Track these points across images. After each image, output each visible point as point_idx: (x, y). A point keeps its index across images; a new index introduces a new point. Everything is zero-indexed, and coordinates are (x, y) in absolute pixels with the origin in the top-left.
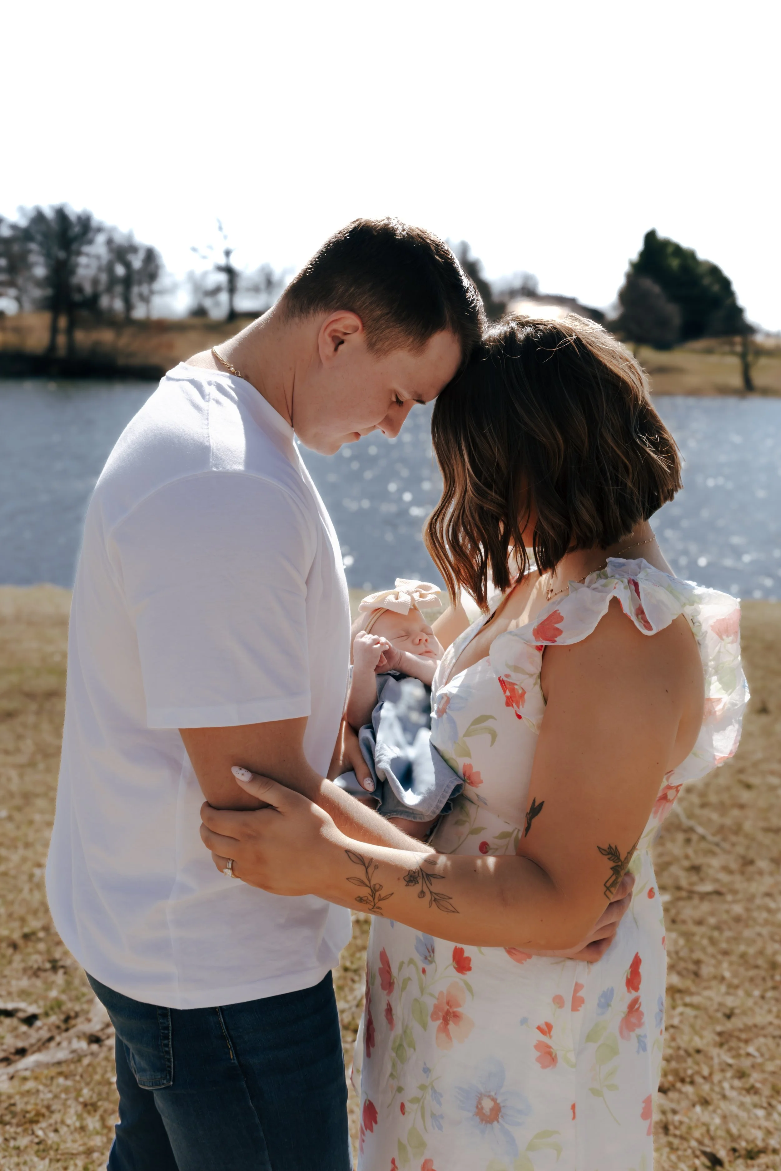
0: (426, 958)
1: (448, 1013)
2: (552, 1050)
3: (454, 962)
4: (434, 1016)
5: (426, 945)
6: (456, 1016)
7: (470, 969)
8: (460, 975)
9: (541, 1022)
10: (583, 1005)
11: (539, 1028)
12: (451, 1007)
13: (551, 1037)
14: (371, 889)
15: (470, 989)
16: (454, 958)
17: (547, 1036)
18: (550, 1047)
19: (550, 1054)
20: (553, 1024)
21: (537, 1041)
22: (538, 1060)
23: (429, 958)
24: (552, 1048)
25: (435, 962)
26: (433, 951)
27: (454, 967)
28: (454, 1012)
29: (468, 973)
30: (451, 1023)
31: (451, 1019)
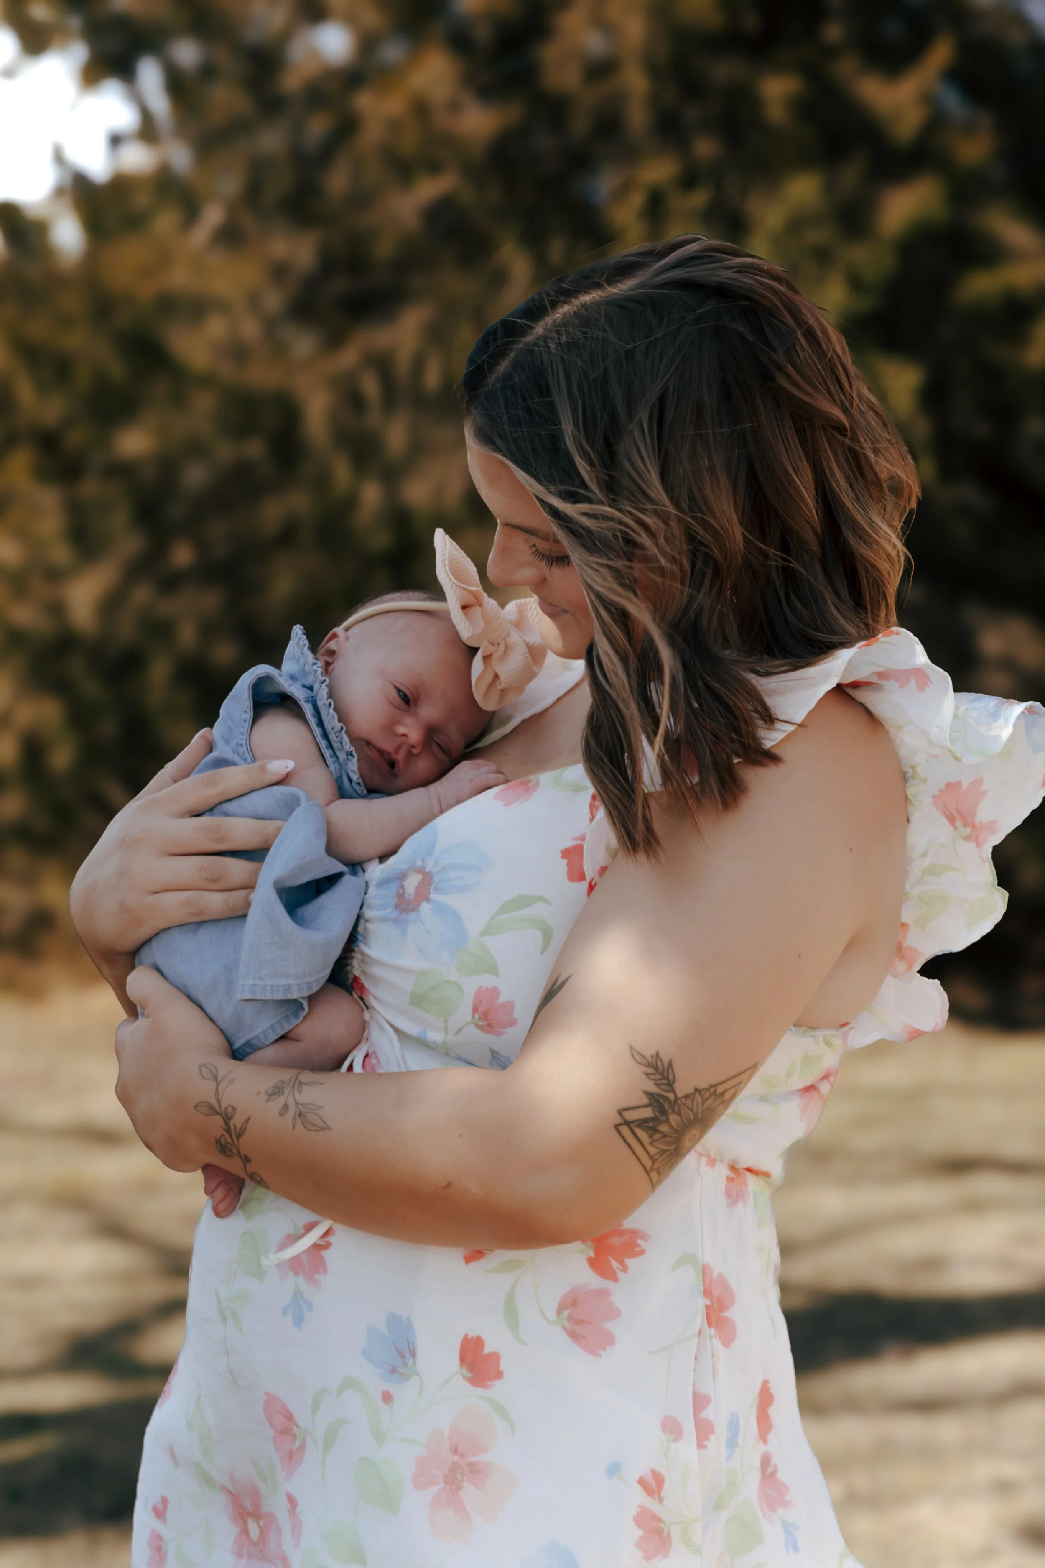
0: (394, 1370)
1: (455, 1468)
2: (662, 1525)
3: (464, 1367)
4: (421, 1481)
5: (394, 1344)
6: (476, 1471)
7: (499, 1375)
8: (480, 1391)
9: (642, 1470)
10: (712, 1437)
11: (641, 1481)
12: (462, 1456)
13: (661, 1500)
14: (223, 1118)
15: (503, 1412)
16: (463, 1359)
17: (654, 1498)
18: (658, 1519)
19: (658, 1532)
20: (663, 1472)
21: (640, 1506)
22: (640, 1545)
23: (403, 1370)
24: (663, 1522)
25: (418, 1374)
26: (413, 1354)
27: (465, 1378)
28: (471, 1465)
29: (497, 1383)
30: (466, 1485)
31: (465, 1477)
